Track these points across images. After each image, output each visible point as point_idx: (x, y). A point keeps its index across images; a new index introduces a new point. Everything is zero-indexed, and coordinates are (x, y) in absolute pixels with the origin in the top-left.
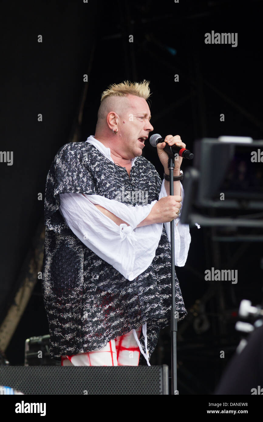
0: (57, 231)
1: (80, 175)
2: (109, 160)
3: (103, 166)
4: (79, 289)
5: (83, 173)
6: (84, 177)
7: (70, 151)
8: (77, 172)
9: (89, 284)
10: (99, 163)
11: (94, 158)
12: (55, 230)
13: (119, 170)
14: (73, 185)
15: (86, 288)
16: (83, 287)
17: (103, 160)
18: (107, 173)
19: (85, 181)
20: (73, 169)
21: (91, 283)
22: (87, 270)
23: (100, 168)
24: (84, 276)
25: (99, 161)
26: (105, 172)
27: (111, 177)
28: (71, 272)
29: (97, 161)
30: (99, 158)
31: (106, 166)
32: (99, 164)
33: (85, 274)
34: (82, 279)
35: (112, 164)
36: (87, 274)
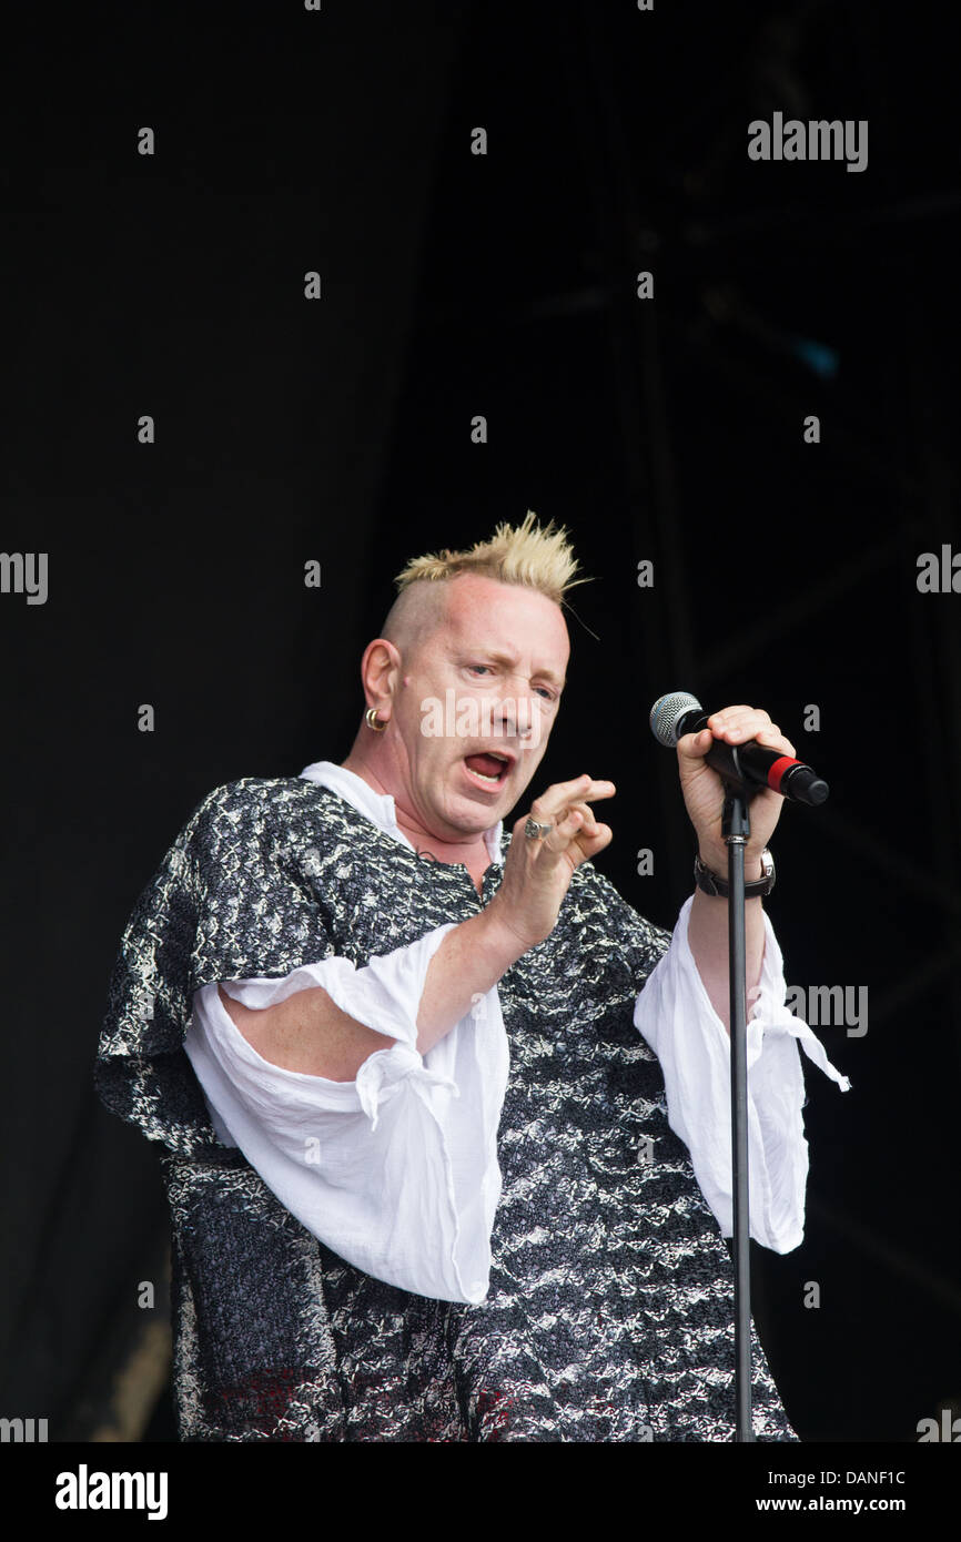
0: (180, 1147)
1: (254, 906)
2: (391, 839)
3: (364, 860)
4: (320, 1387)
5: (271, 895)
6: (270, 913)
7: (225, 813)
8: (244, 893)
9: (366, 1358)
10: (348, 849)
11: (329, 831)
12: (172, 1141)
13: (434, 881)
14: (218, 953)
15: (355, 1381)
16: (338, 1376)
17: (367, 840)
18: (386, 886)
19: (274, 932)
20: (226, 882)
21: (376, 1354)
22: (345, 1305)
23: (353, 868)
24: (335, 1334)
25: (347, 843)
26: (377, 882)
27: (399, 904)
28: (263, 1317)
29: (339, 841)
30: (351, 830)
31: (379, 861)
32: (349, 854)
33: (338, 1323)
34: (327, 1343)
35: (406, 856)
36: (346, 1320)
